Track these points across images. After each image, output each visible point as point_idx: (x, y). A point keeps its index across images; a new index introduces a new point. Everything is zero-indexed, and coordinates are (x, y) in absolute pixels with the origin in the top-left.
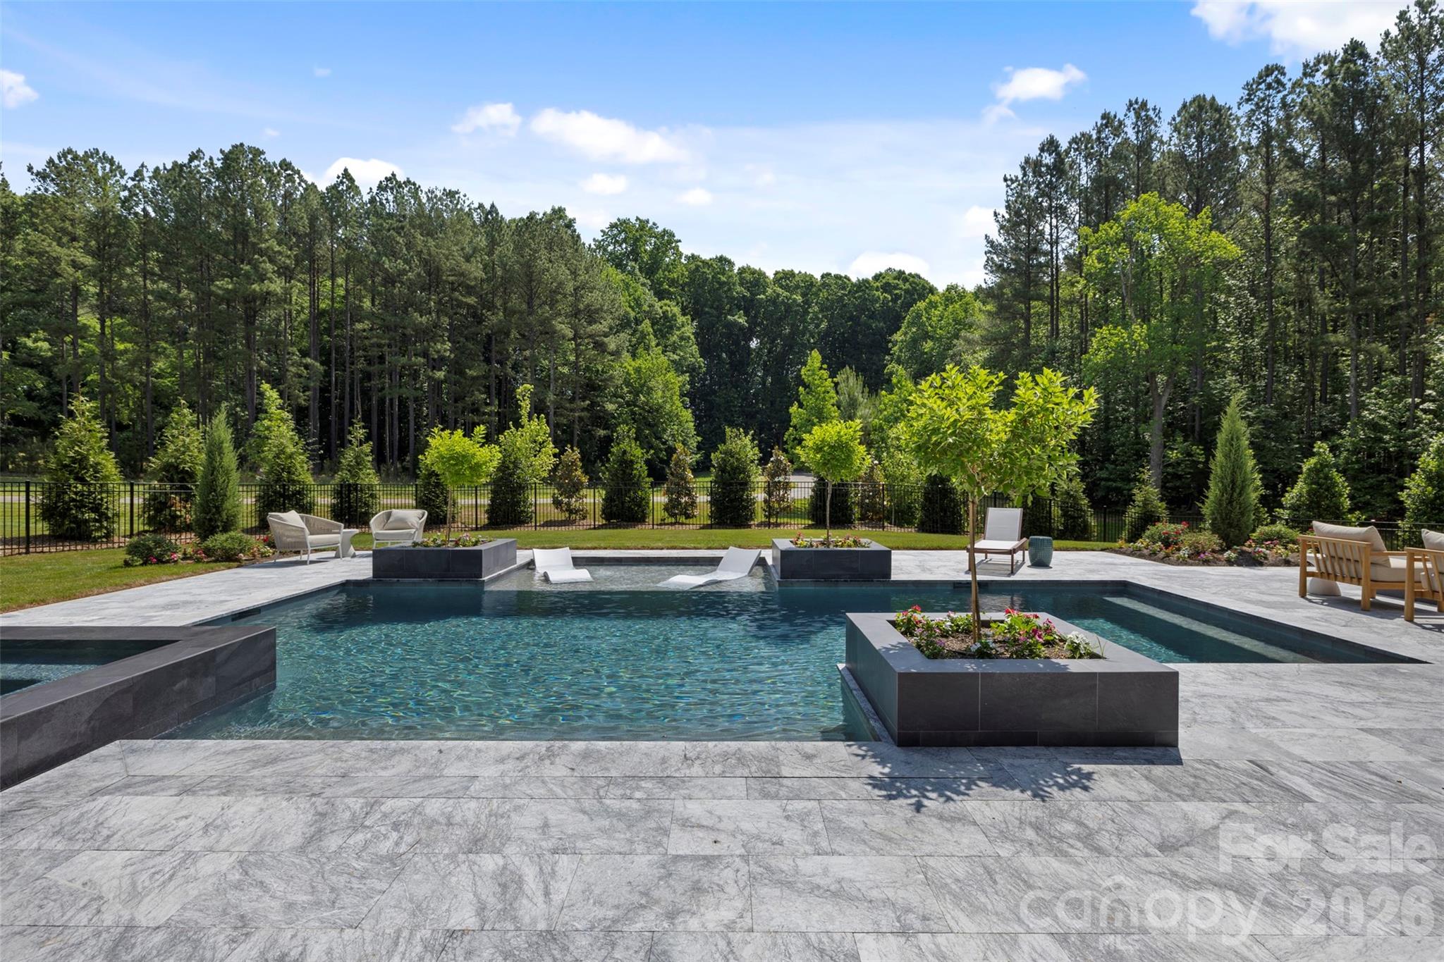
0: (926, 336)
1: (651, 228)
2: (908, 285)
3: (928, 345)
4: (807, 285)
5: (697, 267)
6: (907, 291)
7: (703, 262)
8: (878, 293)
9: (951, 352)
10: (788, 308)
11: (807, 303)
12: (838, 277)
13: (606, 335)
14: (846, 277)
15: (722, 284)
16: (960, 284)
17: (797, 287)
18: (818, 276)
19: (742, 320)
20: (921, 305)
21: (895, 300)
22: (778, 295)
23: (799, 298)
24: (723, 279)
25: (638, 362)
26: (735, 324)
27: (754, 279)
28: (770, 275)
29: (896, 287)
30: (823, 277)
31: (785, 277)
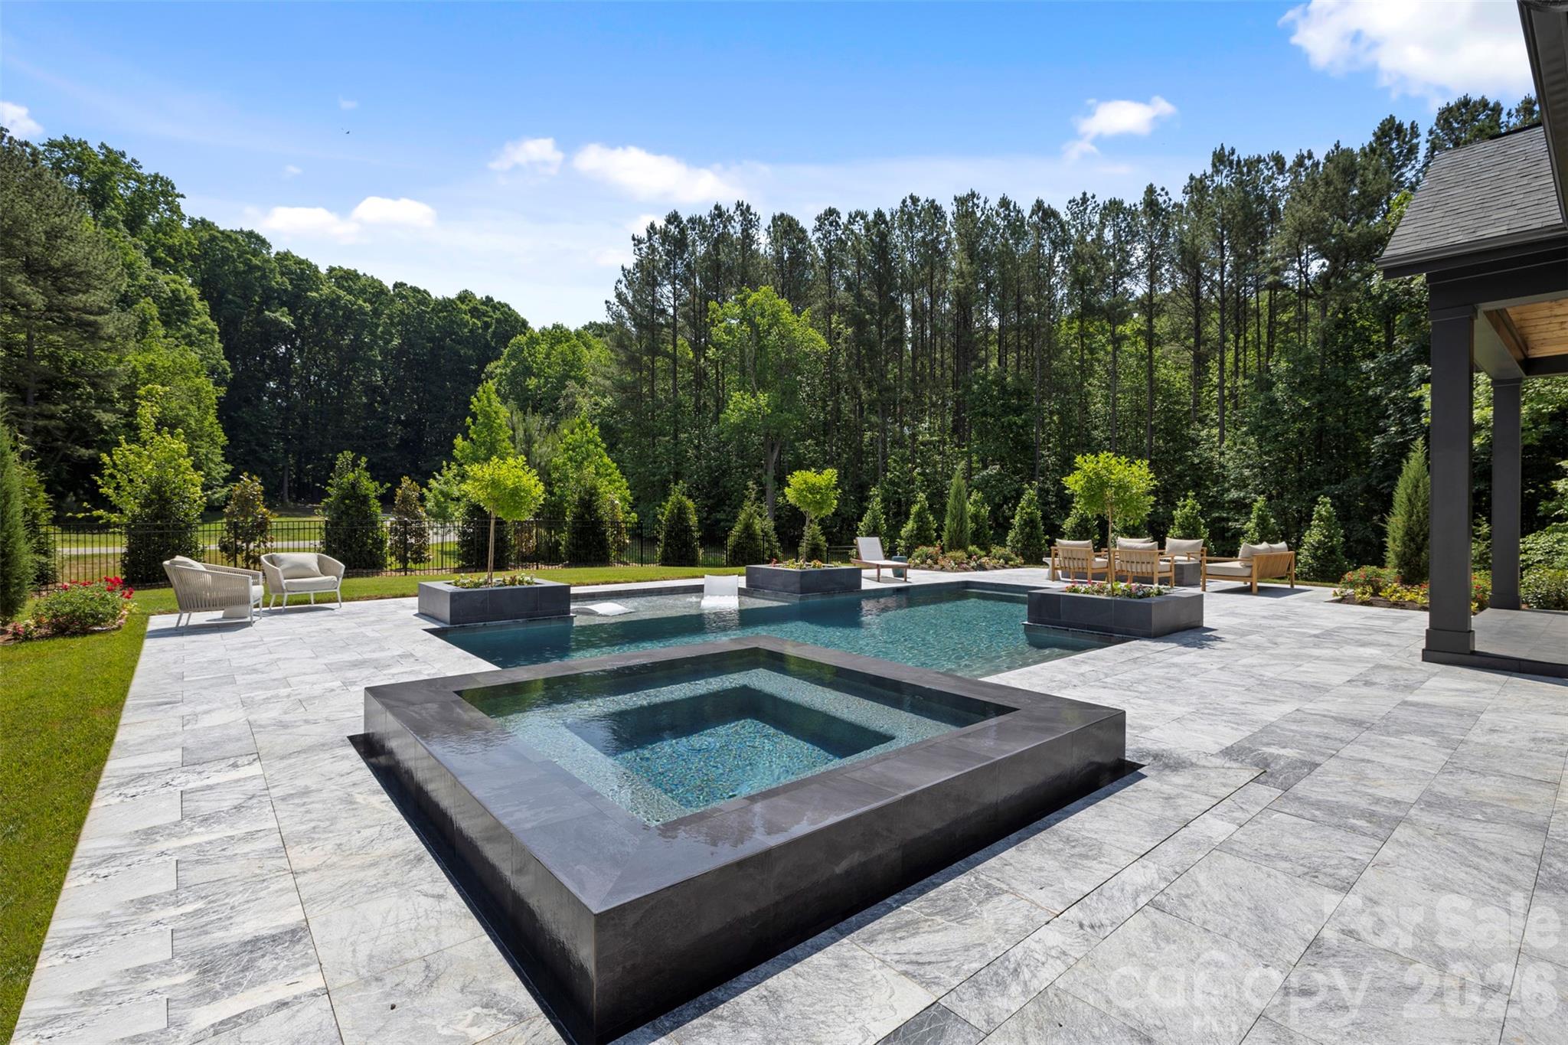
0: (528, 372)
1: (128, 167)
2: (498, 315)
3: (532, 383)
4: (376, 292)
5: (213, 239)
6: (498, 321)
7: (222, 233)
8: (467, 317)
9: (564, 393)
10: (349, 315)
11: (376, 313)
12: (415, 290)
13: (102, 311)
14: (425, 291)
15: (252, 268)
16: (565, 326)
17: (363, 291)
18: (389, 284)
19: (287, 320)
20: (521, 339)
21: (487, 326)
22: (339, 297)
23: (368, 307)
24: (256, 261)
25: (150, 357)
26: (277, 323)
27: (302, 273)
28: (323, 270)
29: (485, 314)
30: (396, 286)
31: (345, 278)
